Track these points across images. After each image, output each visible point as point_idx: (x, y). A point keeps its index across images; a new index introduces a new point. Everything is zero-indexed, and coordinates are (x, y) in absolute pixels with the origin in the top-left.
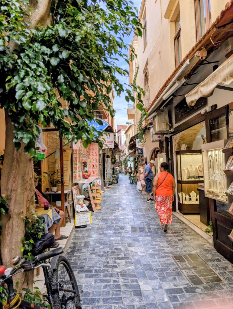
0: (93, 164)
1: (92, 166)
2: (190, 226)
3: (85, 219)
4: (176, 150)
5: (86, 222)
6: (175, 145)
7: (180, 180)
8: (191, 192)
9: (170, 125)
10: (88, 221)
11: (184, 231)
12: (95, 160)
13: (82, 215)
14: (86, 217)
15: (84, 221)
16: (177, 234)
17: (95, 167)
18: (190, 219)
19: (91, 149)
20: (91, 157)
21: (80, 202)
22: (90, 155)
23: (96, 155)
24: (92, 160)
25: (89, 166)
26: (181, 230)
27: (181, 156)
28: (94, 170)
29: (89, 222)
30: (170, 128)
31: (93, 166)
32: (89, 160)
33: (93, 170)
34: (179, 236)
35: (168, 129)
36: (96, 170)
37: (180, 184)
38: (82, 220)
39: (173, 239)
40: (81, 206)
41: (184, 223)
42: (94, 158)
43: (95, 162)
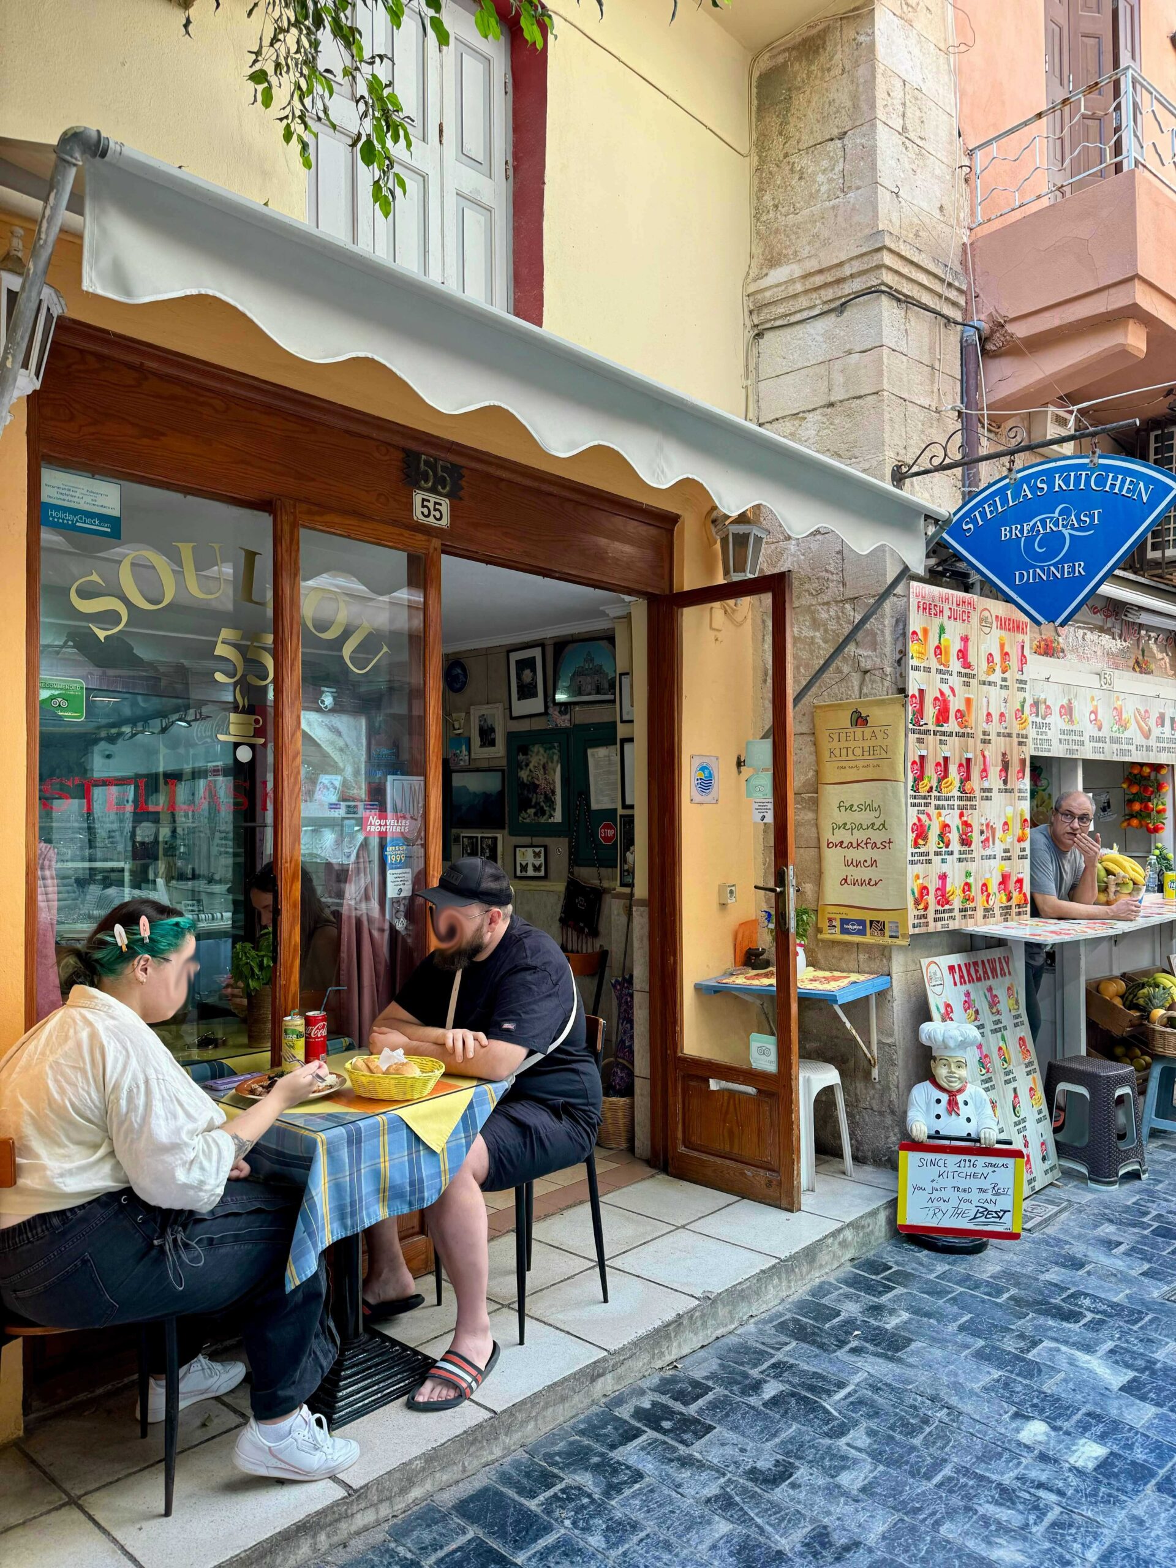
3: (975, 1196)
5: (986, 1213)
10: (999, 1215)
14: (986, 1184)
15: (971, 1209)
21: (942, 1072)
38: (951, 1195)
40: (945, 1098)
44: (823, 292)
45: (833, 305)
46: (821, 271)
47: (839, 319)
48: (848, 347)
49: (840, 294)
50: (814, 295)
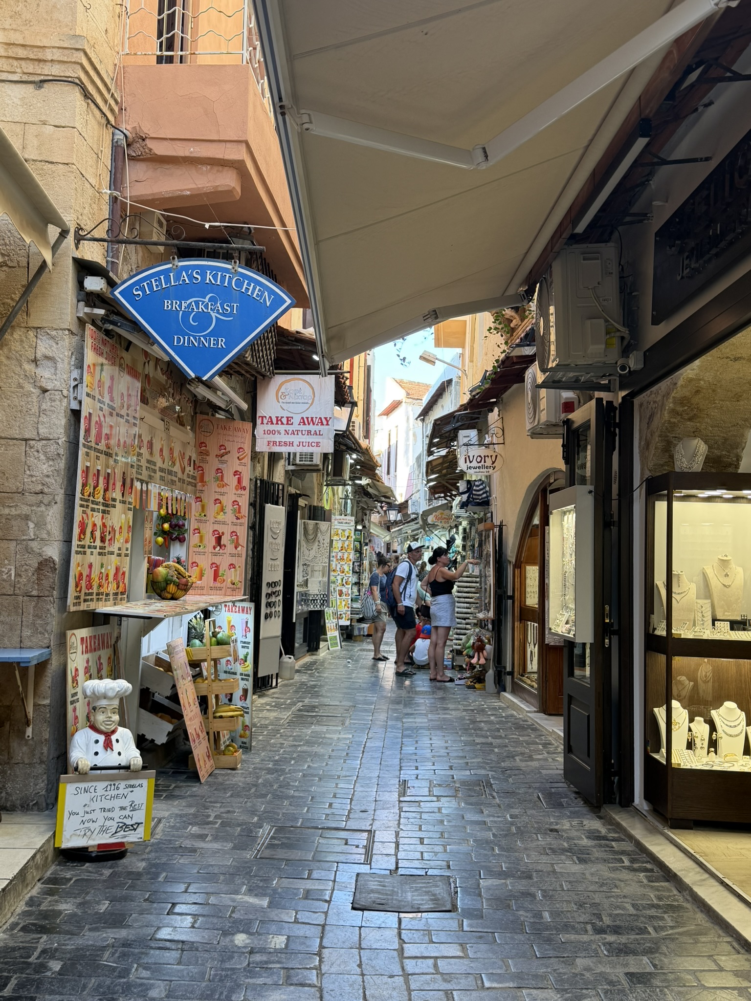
0: (220, 528)
1: (211, 541)
2: (701, 892)
3: (116, 814)
4: (647, 474)
5: (124, 827)
6: (648, 445)
7: (664, 633)
8: (718, 704)
9: (625, 331)
10: (134, 827)
11: (669, 921)
12: (229, 508)
13: (101, 785)
14: (125, 803)
15: (113, 825)
16: (623, 939)
17: (230, 548)
18: (705, 855)
19: (214, 450)
20: (211, 491)
21: (100, 718)
22: (202, 480)
23: (240, 486)
24: (212, 509)
25: (194, 539)
26: (653, 912)
27: (676, 505)
28: (224, 562)
29: (141, 829)
30: (626, 351)
31: (219, 540)
32: (195, 507)
33: (217, 560)
34: (634, 953)
35: (614, 356)
36: (234, 560)
37: (663, 658)
38: (99, 816)
39: (600, 969)
40: (102, 738)
41: (669, 875)
42: (227, 501)
43: (229, 517)
44: (23, 63)
45: (31, 78)
46: (23, 46)
47: (37, 92)
48: (43, 118)
49: (39, 72)
50: (15, 63)
